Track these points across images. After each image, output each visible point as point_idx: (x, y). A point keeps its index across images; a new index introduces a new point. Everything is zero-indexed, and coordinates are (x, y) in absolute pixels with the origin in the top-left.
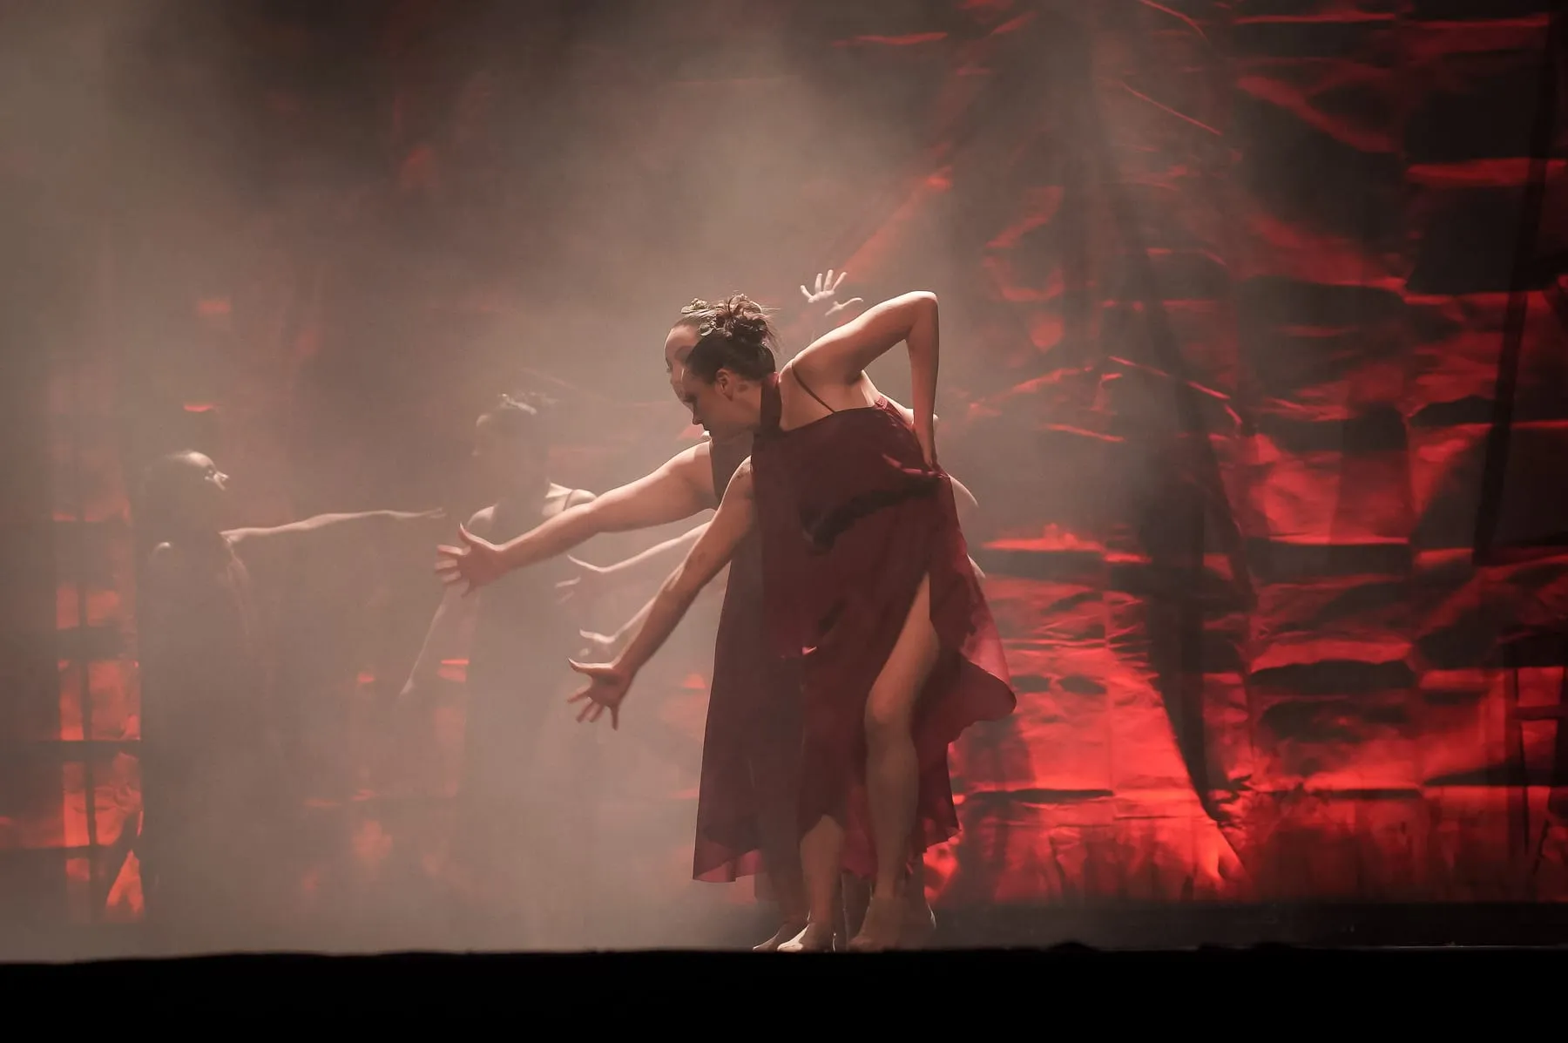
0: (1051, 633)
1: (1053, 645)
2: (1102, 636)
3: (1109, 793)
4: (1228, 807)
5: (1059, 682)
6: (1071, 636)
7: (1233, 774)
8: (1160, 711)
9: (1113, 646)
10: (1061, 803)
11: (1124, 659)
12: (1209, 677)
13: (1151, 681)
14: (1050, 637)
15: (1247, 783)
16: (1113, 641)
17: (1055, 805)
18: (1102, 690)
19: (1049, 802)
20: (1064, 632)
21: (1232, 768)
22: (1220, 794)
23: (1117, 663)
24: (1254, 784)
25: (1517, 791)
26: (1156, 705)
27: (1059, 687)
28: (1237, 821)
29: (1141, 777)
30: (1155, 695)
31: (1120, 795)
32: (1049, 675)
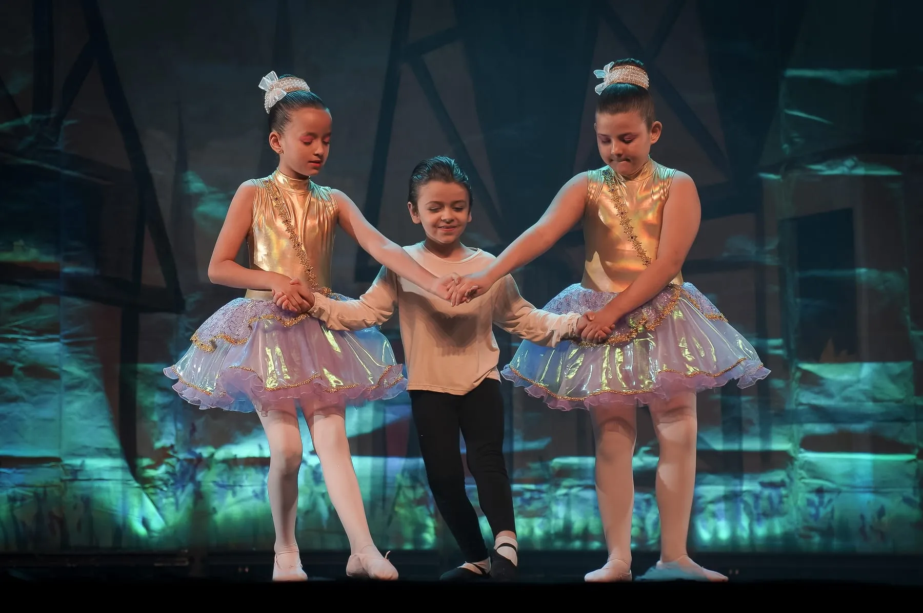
0: (16, 329)
1: (17, 339)
2: (57, 332)
3: (57, 460)
4: (151, 473)
5: (21, 369)
6: (34, 332)
7: (158, 445)
8: (100, 395)
9: (66, 341)
10: (18, 468)
11: (73, 353)
12: (141, 366)
13: (94, 371)
14: (16, 333)
15: (171, 453)
16: (66, 337)
17: (14, 470)
18: (56, 377)
19: (10, 467)
20: (27, 328)
21: (158, 439)
22: (146, 462)
23: (68, 355)
24: (175, 452)
25: (379, 461)
26: (97, 390)
27: (20, 373)
28: (159, 483)
29: (86, 447)
30: (97, 381)
31: (67, 461)
32: (13, 363)
